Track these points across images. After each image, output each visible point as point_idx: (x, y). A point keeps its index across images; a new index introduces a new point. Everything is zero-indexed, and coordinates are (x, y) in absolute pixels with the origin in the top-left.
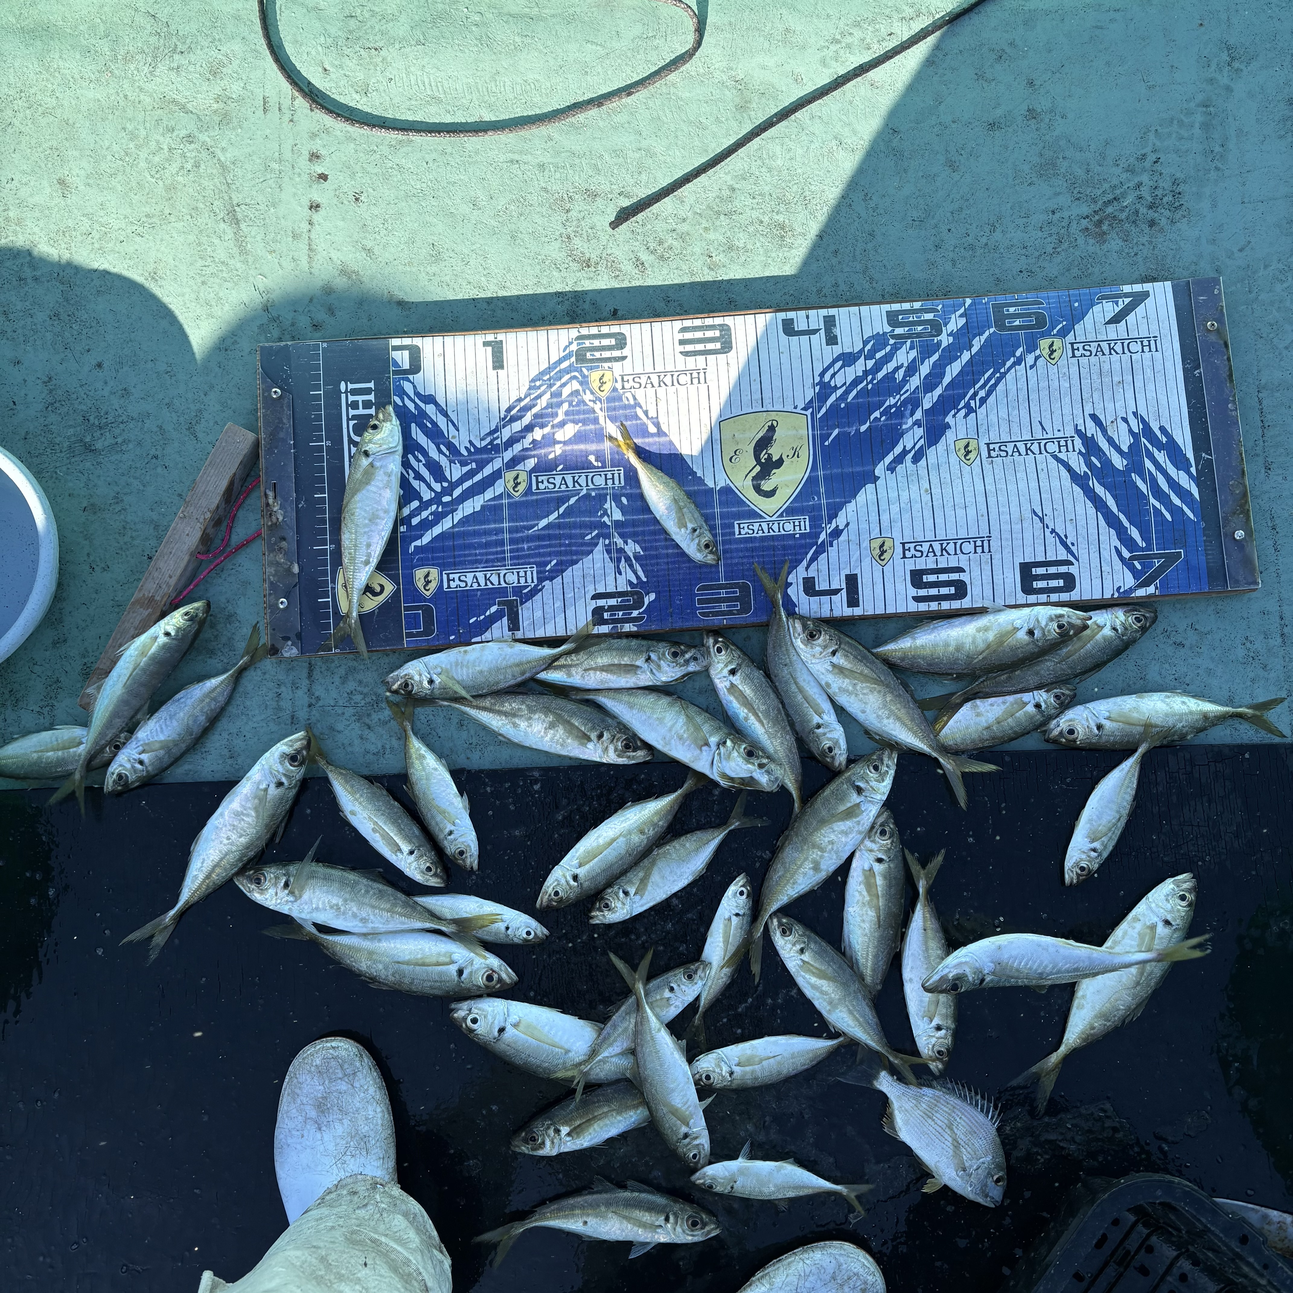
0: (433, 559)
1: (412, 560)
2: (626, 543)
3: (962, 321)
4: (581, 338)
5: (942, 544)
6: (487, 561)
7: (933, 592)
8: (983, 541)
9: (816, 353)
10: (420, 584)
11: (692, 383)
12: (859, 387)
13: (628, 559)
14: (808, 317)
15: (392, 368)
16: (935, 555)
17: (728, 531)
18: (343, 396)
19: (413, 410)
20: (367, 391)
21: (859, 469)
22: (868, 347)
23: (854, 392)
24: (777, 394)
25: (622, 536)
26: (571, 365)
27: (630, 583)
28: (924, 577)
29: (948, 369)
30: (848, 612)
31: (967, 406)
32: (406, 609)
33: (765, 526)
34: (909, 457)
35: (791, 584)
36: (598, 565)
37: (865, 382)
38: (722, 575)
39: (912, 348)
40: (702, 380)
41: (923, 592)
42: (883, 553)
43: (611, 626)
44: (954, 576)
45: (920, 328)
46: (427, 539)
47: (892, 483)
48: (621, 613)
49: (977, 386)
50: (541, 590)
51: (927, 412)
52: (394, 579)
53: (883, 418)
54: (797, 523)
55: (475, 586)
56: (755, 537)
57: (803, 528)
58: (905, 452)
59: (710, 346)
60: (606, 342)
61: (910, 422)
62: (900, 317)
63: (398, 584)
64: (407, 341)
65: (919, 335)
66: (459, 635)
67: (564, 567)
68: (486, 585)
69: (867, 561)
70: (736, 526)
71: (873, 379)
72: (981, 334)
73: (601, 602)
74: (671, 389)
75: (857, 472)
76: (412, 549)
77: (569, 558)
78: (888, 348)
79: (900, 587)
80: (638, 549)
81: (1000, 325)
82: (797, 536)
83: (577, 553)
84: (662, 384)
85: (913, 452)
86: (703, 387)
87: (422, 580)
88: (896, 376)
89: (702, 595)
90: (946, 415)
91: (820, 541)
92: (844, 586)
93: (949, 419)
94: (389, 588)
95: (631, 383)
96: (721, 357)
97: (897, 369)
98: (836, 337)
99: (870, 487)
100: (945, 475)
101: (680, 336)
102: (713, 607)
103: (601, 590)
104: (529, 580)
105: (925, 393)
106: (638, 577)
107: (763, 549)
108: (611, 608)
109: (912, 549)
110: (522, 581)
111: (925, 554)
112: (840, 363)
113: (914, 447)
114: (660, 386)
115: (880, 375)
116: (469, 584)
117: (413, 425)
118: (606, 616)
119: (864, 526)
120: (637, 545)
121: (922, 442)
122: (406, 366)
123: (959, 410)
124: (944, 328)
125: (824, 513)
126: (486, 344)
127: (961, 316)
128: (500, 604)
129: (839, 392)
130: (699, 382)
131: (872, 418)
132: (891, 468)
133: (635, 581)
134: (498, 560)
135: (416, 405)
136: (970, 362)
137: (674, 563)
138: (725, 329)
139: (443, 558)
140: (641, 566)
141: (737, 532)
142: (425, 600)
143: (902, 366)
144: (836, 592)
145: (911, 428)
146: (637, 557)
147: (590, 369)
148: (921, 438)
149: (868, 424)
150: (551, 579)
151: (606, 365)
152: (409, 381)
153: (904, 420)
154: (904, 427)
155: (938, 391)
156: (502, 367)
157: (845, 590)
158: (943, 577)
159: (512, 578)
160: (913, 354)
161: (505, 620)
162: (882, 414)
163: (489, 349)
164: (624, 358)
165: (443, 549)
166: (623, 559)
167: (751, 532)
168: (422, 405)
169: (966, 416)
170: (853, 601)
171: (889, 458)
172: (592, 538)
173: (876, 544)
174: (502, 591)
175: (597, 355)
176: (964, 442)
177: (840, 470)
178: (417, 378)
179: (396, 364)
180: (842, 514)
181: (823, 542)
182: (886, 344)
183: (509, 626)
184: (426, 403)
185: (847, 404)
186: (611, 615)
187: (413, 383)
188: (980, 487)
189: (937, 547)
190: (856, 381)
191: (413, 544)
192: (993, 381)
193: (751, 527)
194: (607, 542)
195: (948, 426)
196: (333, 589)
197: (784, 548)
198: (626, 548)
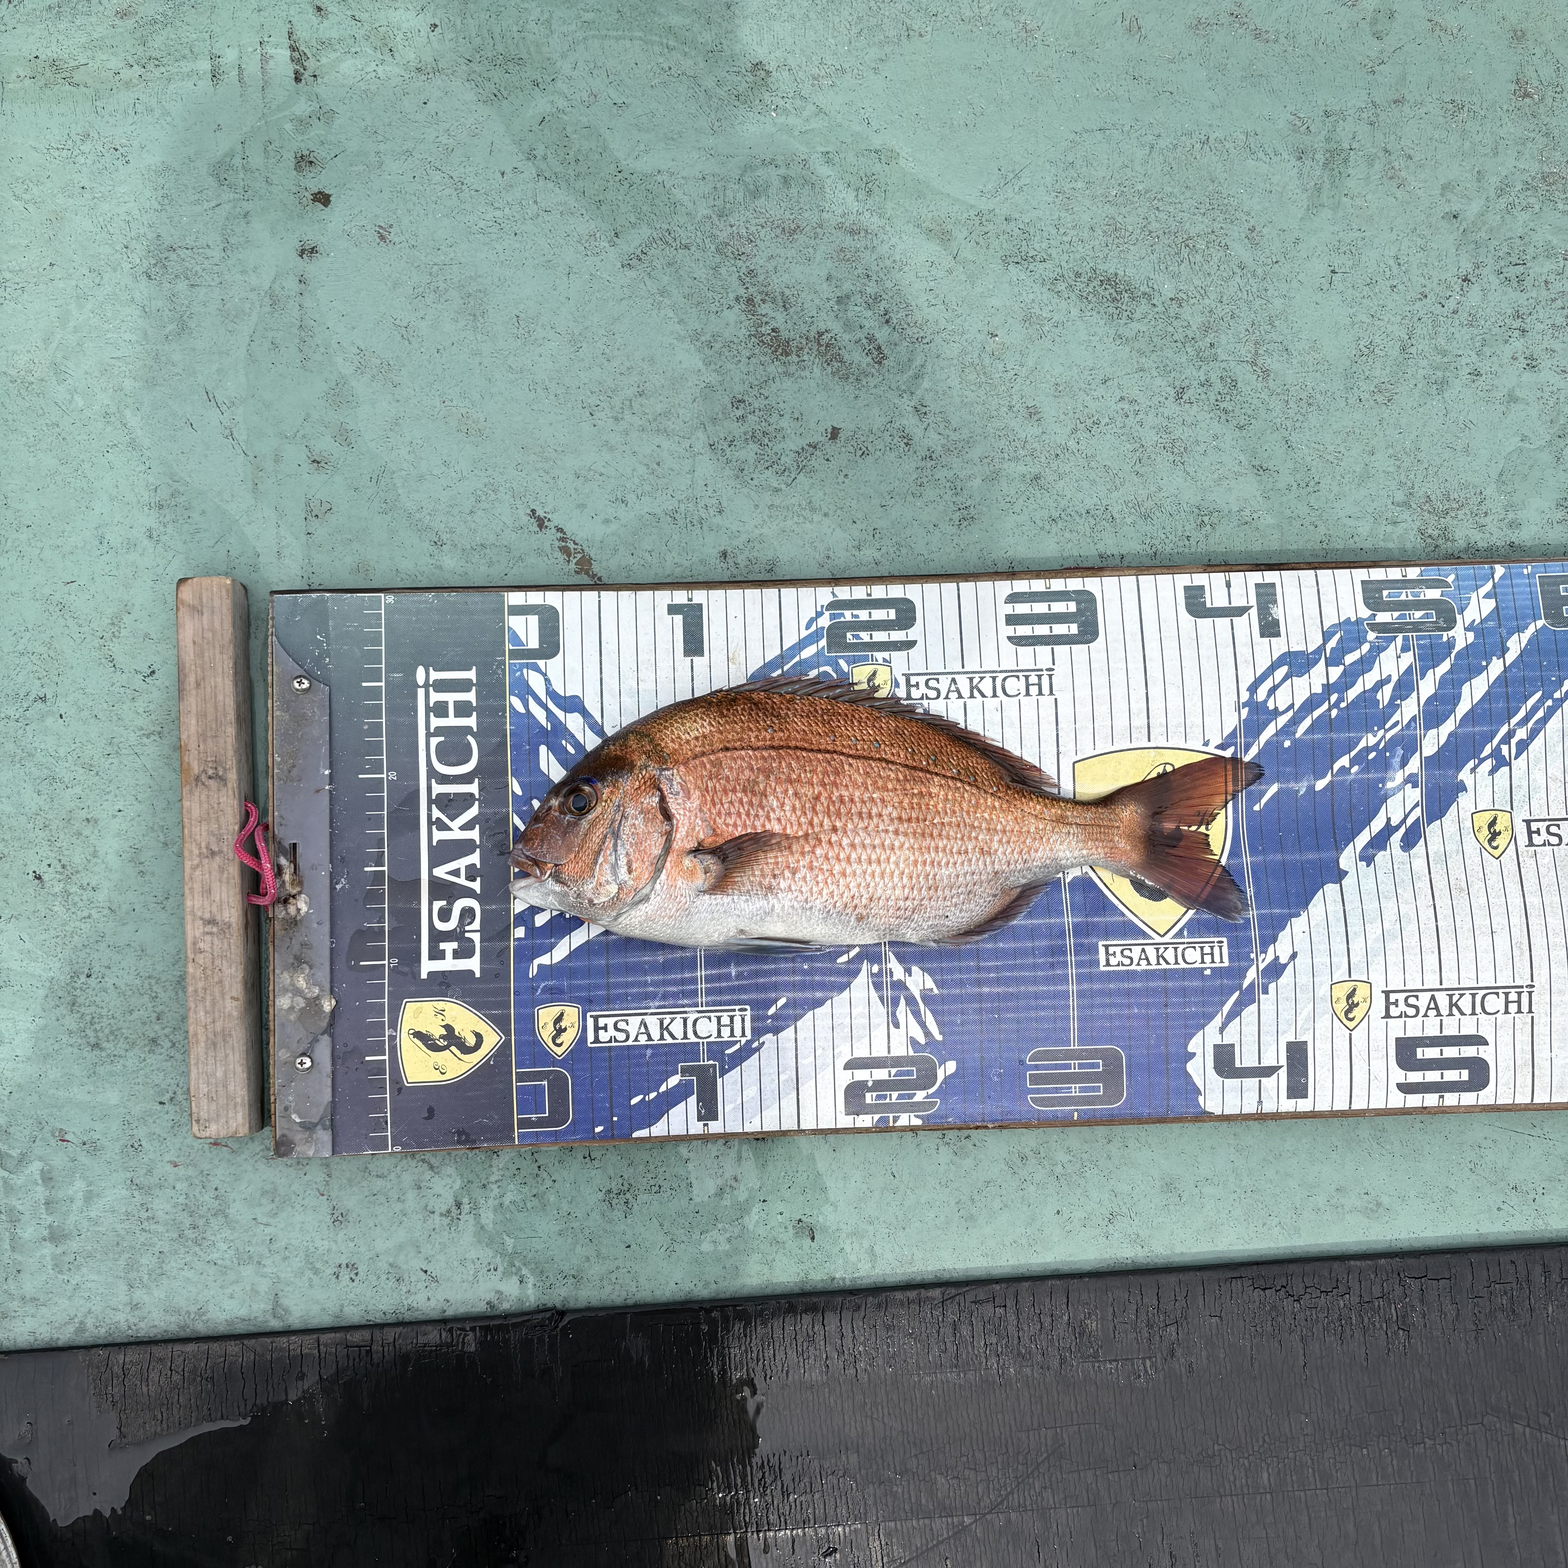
0: (572, 988)
1: (534, 989)
2: (908, 971)
3: (1489, 605)
4: (837, 605)
5: (1451, 996)
6: (665, 997)
7: (1433, 1076)
8: (1519, 994)
9: (1244, 651)
10: (546, 1034)
11: (1028, 694)
12: (1317, 713)
13: (911, 1001)
14: (1228, 585)
15: (508, 647)
16: (1439, 1014)
17: (1087, 958)
18: (421, 692)
19: (543, 721)
20: (463, 686)
21: (1311, 856)
22: (1332, 643)
23: (1307, 723)
24: (1175, 719)
25: (901, 959)
26: (818, 654)
27: (914, 1042)
28: (1419, 1051)
29: (1466, 688)
30: (1288, 1105)
31: (1496, 754)
32: (521, 1077)
33: (1151, 952)
34: (1396, 838)
35: (1194, 1054)
36: (860, 1009)
37: (1325, 706)
38: (1074, 1034)
39: (1405, 649)
40: (1046, 689)
41: (1415, 1077)
42: (1352, 1006)
43: (877, 1117)
44: (1469, 1051)
45: (1418, 614)
46: (561, 952)
47: (1368, 884)
48: (895, 1095)
49: (1514, 721)
50: (758, 1049)
51: (1430, 762)
52: (501, 1023)
53: (1355, 769)
54: (1207, 950)
55: (643, 1040)
56: (1134, 972)
57: (1217, 958)
58: (1389, 830)
59: (1060, 629)
60: (879, 615)
61: (1399, 777)
62: (1385, 593)
63: (507, 1033)
64: (535, 598)
65: (1416, 627)
66: (611, 1127)
67: (799, 1012)
68: (662, 1038)
69: (1324, 1022)
70: (1102, 950)
71: (1340, 700)
72: (1520, 629)
73: (862, 1075)
74: (990, 703)
75: (1308, 861)
76: (533, 971)
77: (808, 995)
78: (1366, 648)
79: (1378, 1065)
80: (930, 984)
81: (1554, 615)
82: (1208, 972)
83: (822, 986)
84: (976, 693)
85: (1402, 830)
86: (1047, 701)
87: (551, 1025)
88: (1379, 696)
89: (1037, 1067)
90: (1459, 768)
91: (1246, 983)
92: (1283, 1061)
93: (1464, 775)
94: (492, 1039)
95: (923, 689)
96: (1079, 649)
97: (1380, 684)
98: (1276, 623)
99: (1331, 889)
100: (1457, 872)
101: (1009, 609)
102: (1057, 1090)
103: (862, 1052)
104: (738, 1031)
105: (1427, 728)
106: (927, 1033)
107: (1147, 992)
108: (879, 1085)
109: (1401, 1003)
110: (726, 1032)
111: (1422, 1013)
112: (1283, 671)
113: (1404, 821)
114: (972, 696)
115: (1352, 694)
116: (632, 1037)
117: (543, 749)
118: (869, 1098)
119: (1322, 960)
120: (927, 977)
121: (1417, 812)
122: (533, 643)
123: (1481, 761)
124: (1459, 617)
125: (1254, 933)
126: (673, 609)
127: (1487, 596)
128: (684, 1071)
129: (1282, 720)
130: (1040, 693)
131: (1336, 766)
132: (1367, 857)
133: (922, 1040)
134: (685, 994)
135: (550, 715)
136: (1503, 679)
137: (992, 1011)
138: (1086, 600)
139: (589, 988)
140: (934, 1013)
141: (1103, 961)
142: (554, 1062)
143: (1388, 680)
144: (1269, 1071)
145: (1401, 787)
146: (927, 998)
147: (852, 661)
148: (1416, 805)
149: (1329, 778)
150: (776, 1031)
151: (880, 656)
152: (537, 669)
153: (1390, 774)
154: (1390, 785)
155: (1448, 726)
156: (699, 652)
157: (1285, 1069)
158: (1451, 1052)
159: (707, 1028)
160: (1408, 659)
161: (693, 1100)
162: (1353, 762)
163: (679, 619)
164: (910, 644)
165: (588, 973)
166: (903, 1001)
167: (1127, 961)
168: (559, 714)
169: (1492, 772)
170: (1297, 1090)
171: (1363, 839)
172: (849, 961)
173: (1342, 992)
174: (689, 1051)
175: (865, 636)
176: (1488, 817)
177: (1279, 857)
178: (553, 666)
179: (515, 639)
180: (1284, 936)
181: (1252, 985)
182: (1360, 640)
183: (699, 1112)
184: (566, 711)
185: (1295, 742)
186: (878, 1097)
187: (544, 675)
188: (1516, 900)
189: (1443, 1000)
190: (1311, 703)
191: (537, 962)
192: (1540, 714)
193: (1127, 953)
194: (875, 969)
195: (1462, 787)
196: (392, 1038)
197: (1184, 992)
198: (910, 982)
